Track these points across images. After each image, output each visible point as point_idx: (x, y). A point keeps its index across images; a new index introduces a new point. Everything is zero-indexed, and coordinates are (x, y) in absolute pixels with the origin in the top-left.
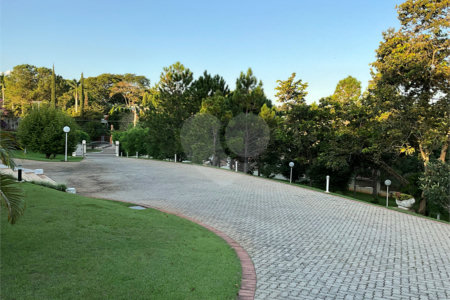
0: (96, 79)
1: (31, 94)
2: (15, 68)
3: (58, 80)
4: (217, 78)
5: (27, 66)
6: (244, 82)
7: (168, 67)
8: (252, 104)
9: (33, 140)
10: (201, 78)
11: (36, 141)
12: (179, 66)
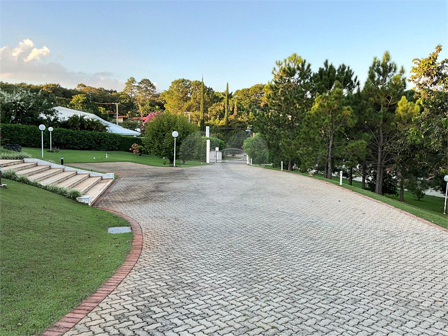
0: (249, 90)
1: (186, 105)
2: (173, 83)
3: (209, 91)
4: (343, 67)
5: (183, 81)
6: (378, 71)
7: (282, 60)
8: (389, 98)
9: (156, 145)
10: (321, 70)
11: (158, 147)
12: (295, 58)
